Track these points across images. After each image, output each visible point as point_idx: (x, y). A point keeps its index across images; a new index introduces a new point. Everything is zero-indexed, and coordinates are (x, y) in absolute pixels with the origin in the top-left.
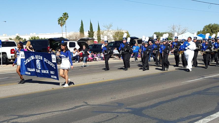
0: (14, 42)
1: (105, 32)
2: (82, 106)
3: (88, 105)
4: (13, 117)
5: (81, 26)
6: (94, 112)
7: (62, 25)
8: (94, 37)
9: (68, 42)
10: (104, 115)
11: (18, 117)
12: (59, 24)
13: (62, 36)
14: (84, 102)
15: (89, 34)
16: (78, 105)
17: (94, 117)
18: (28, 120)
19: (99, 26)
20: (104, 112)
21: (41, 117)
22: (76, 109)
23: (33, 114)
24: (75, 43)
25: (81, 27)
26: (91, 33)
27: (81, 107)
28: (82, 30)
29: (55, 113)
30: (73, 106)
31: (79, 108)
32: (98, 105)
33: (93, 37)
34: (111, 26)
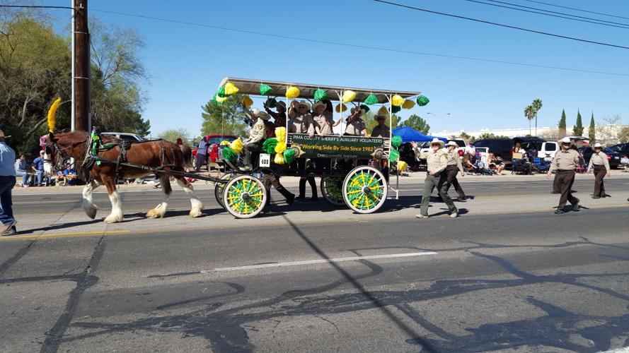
0: (462, 141)
1: (606, 128)
2: (580, 243)
3: (589, 243)
4: (472, 245)
5: (561, 118)
6: (602, 255)
7: (530, 118)
8: (583, 135)
9: (544, 144)
10: (621, 262)
11: (477, 245)
12: (526, 115)
13: (529, 134)
14: (581, 237)
15: (575, 130)
16: (572, 241)
17: (604, 264)
18: (495, 253)
19: (593, 118)
20: (622, 259)
21: (513, 251)
22: (569, 247)
23: (500, 244)
24: (555, 145)
25: (562, 120)
26: (579, 129)
27: (578, 245)
28: (563, 125)
29: (535, 248)
30: (563, 241)
31: (574, 246)
32: (608, 245)
33: (581, 135)
34: (617, 118)
